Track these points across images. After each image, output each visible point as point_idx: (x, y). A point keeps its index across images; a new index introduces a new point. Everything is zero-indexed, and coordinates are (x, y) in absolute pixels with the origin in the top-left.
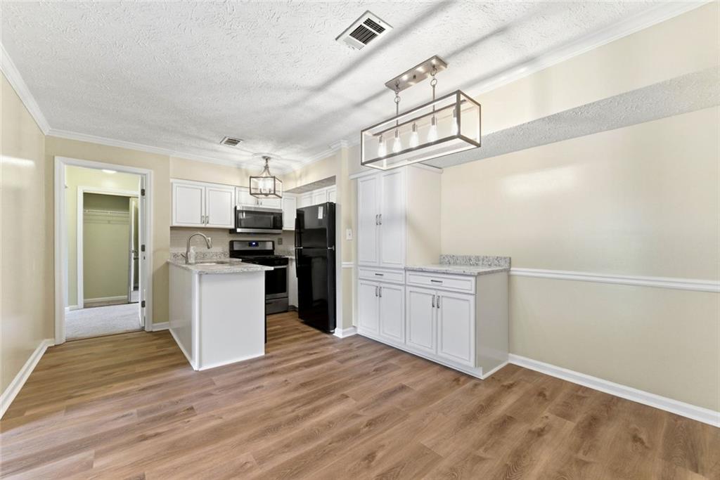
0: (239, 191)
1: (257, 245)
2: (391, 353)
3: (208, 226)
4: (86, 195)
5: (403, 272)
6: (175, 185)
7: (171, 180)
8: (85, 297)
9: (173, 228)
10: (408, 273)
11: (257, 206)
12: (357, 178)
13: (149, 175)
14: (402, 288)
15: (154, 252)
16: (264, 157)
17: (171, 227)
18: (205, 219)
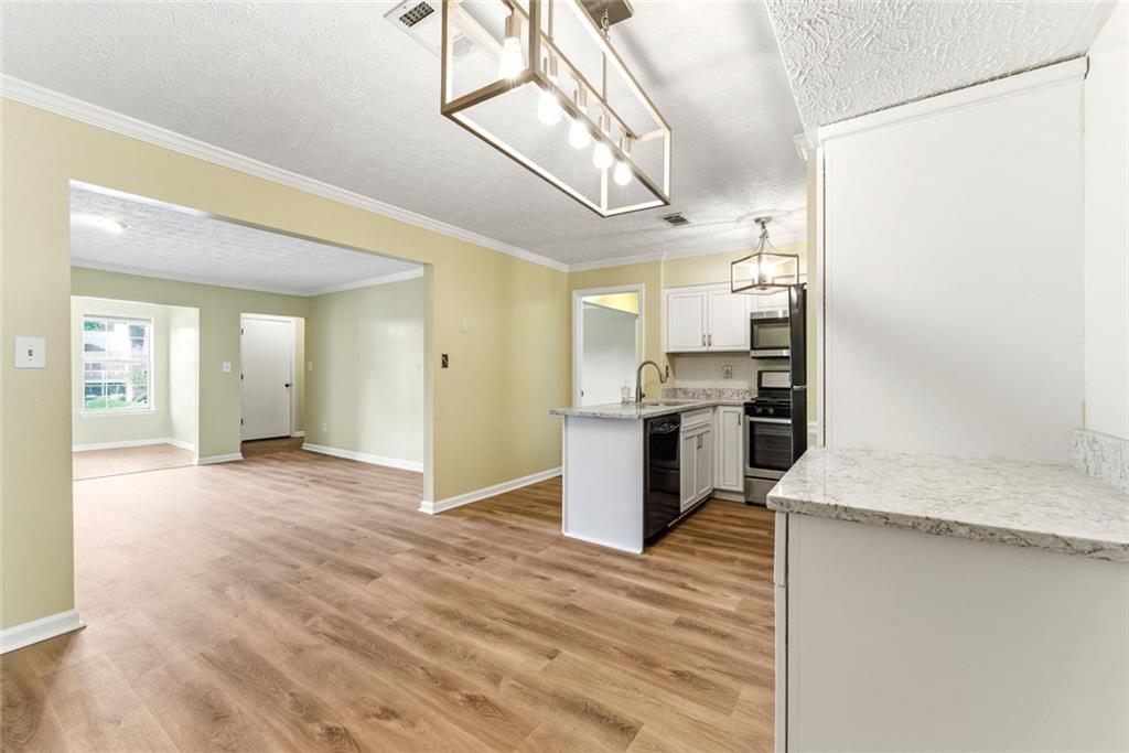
3: (712, 349)
6: (670, 297)
9: (669, 356)
13: (641, 291)
16: (757, 221)
18: (707, 338)
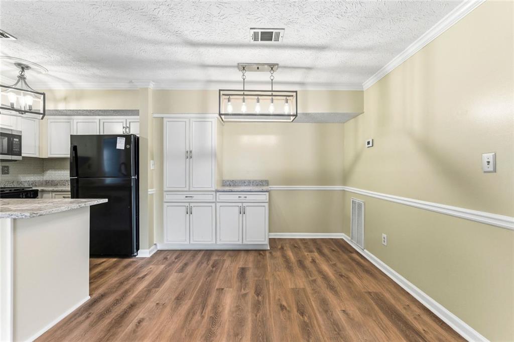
2: (204, 254)
5: (214, 193)
10: (218, 194)
12: (163, 118)
14: (213, 205)
16: (19, 65)
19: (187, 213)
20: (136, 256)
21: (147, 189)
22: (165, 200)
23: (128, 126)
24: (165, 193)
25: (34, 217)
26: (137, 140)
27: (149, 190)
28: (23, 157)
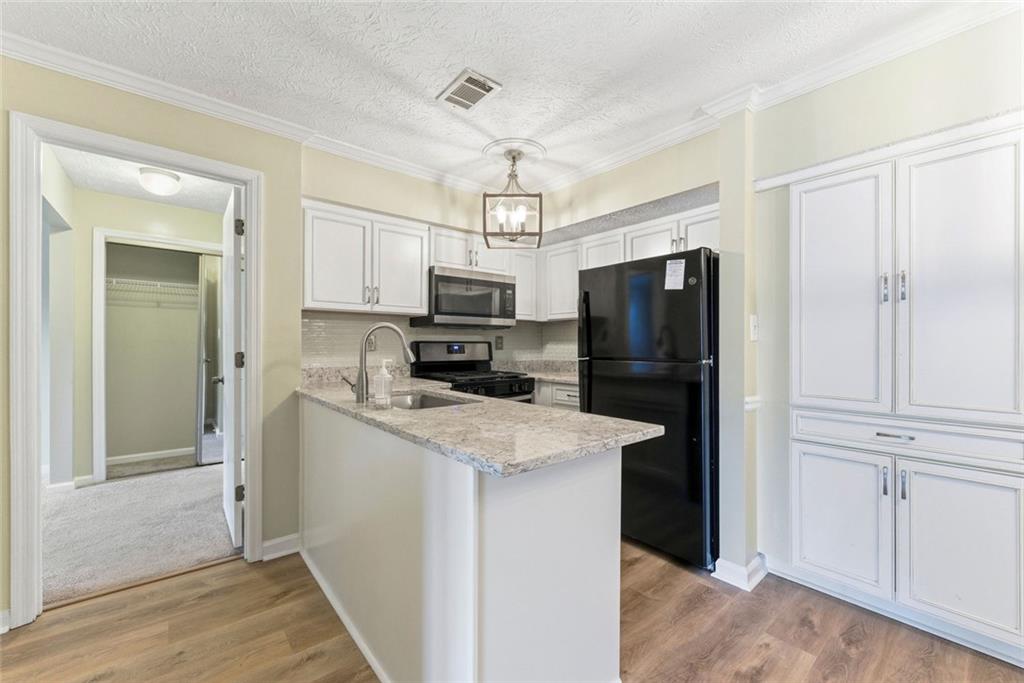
0: (437, 235)
1: (461, 350)
3: (377, 309)
4: (111, 247)
6: (309, 214)
7: (305, 203)
8: (109, 453)
9: (307, 313)
11: (469, 268)
12: (787, 186)
13: (254, 184)
15: (268, 369)
16: (508, 152)
17: (303, 311)
18: (371, 293)
19: (885, 493)
20: (711, 572)
21: (743, 396)
22: (794, 434)
23: (683, 236)
24: (796, 412)
25: (510, 474)
26: (713, 262)
27: (747, 399)
28: (517, 321)
